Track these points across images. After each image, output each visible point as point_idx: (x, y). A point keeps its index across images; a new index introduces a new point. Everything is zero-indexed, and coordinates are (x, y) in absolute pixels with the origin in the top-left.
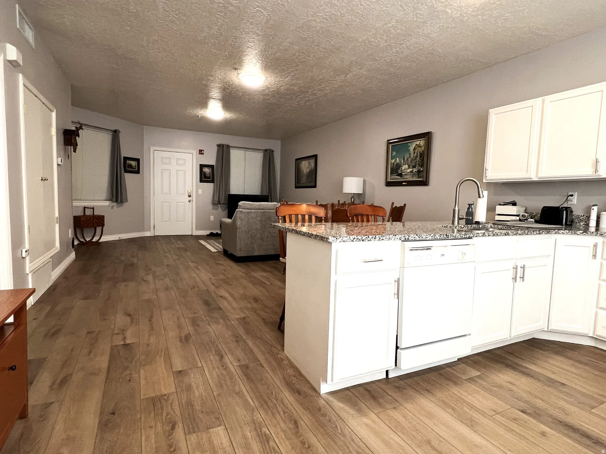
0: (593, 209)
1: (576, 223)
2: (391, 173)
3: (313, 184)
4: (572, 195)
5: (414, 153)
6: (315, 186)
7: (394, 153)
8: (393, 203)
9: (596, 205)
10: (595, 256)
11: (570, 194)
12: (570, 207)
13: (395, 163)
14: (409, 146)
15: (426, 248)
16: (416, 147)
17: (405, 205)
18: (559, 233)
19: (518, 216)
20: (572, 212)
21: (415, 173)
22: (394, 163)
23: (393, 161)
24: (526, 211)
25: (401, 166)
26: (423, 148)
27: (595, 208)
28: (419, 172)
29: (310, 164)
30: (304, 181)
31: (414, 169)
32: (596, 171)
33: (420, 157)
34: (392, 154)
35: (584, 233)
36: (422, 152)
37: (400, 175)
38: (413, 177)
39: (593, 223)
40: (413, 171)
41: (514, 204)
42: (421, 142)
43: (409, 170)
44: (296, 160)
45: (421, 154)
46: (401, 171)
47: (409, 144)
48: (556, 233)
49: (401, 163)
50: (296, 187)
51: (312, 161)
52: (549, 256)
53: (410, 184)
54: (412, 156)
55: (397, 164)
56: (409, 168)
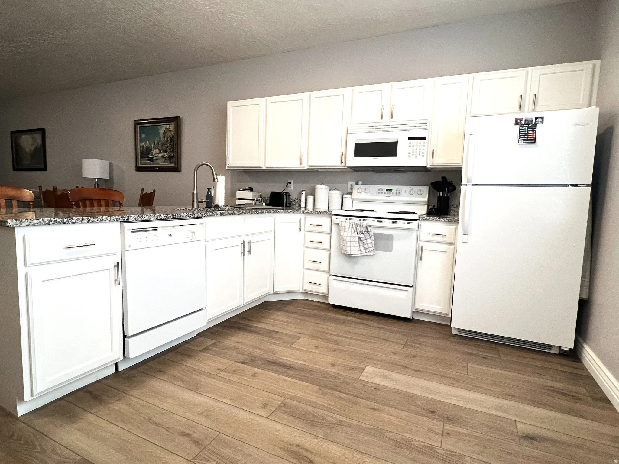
0: (303, 194)
1: (294, 205)
2: (141, 158)
3: (42, 166)
4: (290, 183)
5: (164, 137)
6: (45, 169)
7: (143, 136)
8: (143, 190)
9: (304, 191)
10: (300, 229)
11: (289, 181)
12: (288, 192)
13: (145, 146)
14: (158, 130)
15: (151, 229)
16: (166, 131)
17: (154, 191)
18: (277, 212)
19: (254, 200)
20: (289, 196)
21: (166, 158)
22: (143, 146)
23: (142, 144)
24: (261, 196)
25: (151, 150)
26: (173, 133)
27: (304, 192)
28: (170, 157)
29: (34, 140)
30: (26, 161)
31: (165, 154)
32: (301, 163)
33: (171, 142)
34: (140, 136)
35: (293, 212)
36: (172, 136)
37: (151, 160)
38: (164, 162)
39: (303, 205)
40: (164, 155)
41: (251, 190)
42: (171, 126)
43: (160, 155)
44: (12, 133)
45: (171, 139)
46: (152, 155)
47: (159, 127)
48: (274, 212)
49: (152, 146)
50: (15, 169)
51: (38, 137)
52: (271, 232)
53: (162, 169)
54: (162, 140)
55: (147, 148)
56: (160, 152)
